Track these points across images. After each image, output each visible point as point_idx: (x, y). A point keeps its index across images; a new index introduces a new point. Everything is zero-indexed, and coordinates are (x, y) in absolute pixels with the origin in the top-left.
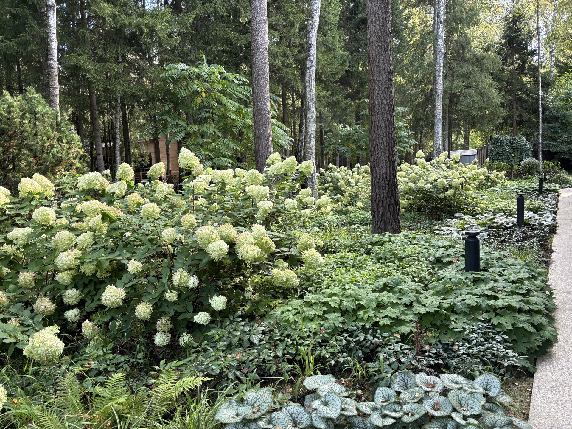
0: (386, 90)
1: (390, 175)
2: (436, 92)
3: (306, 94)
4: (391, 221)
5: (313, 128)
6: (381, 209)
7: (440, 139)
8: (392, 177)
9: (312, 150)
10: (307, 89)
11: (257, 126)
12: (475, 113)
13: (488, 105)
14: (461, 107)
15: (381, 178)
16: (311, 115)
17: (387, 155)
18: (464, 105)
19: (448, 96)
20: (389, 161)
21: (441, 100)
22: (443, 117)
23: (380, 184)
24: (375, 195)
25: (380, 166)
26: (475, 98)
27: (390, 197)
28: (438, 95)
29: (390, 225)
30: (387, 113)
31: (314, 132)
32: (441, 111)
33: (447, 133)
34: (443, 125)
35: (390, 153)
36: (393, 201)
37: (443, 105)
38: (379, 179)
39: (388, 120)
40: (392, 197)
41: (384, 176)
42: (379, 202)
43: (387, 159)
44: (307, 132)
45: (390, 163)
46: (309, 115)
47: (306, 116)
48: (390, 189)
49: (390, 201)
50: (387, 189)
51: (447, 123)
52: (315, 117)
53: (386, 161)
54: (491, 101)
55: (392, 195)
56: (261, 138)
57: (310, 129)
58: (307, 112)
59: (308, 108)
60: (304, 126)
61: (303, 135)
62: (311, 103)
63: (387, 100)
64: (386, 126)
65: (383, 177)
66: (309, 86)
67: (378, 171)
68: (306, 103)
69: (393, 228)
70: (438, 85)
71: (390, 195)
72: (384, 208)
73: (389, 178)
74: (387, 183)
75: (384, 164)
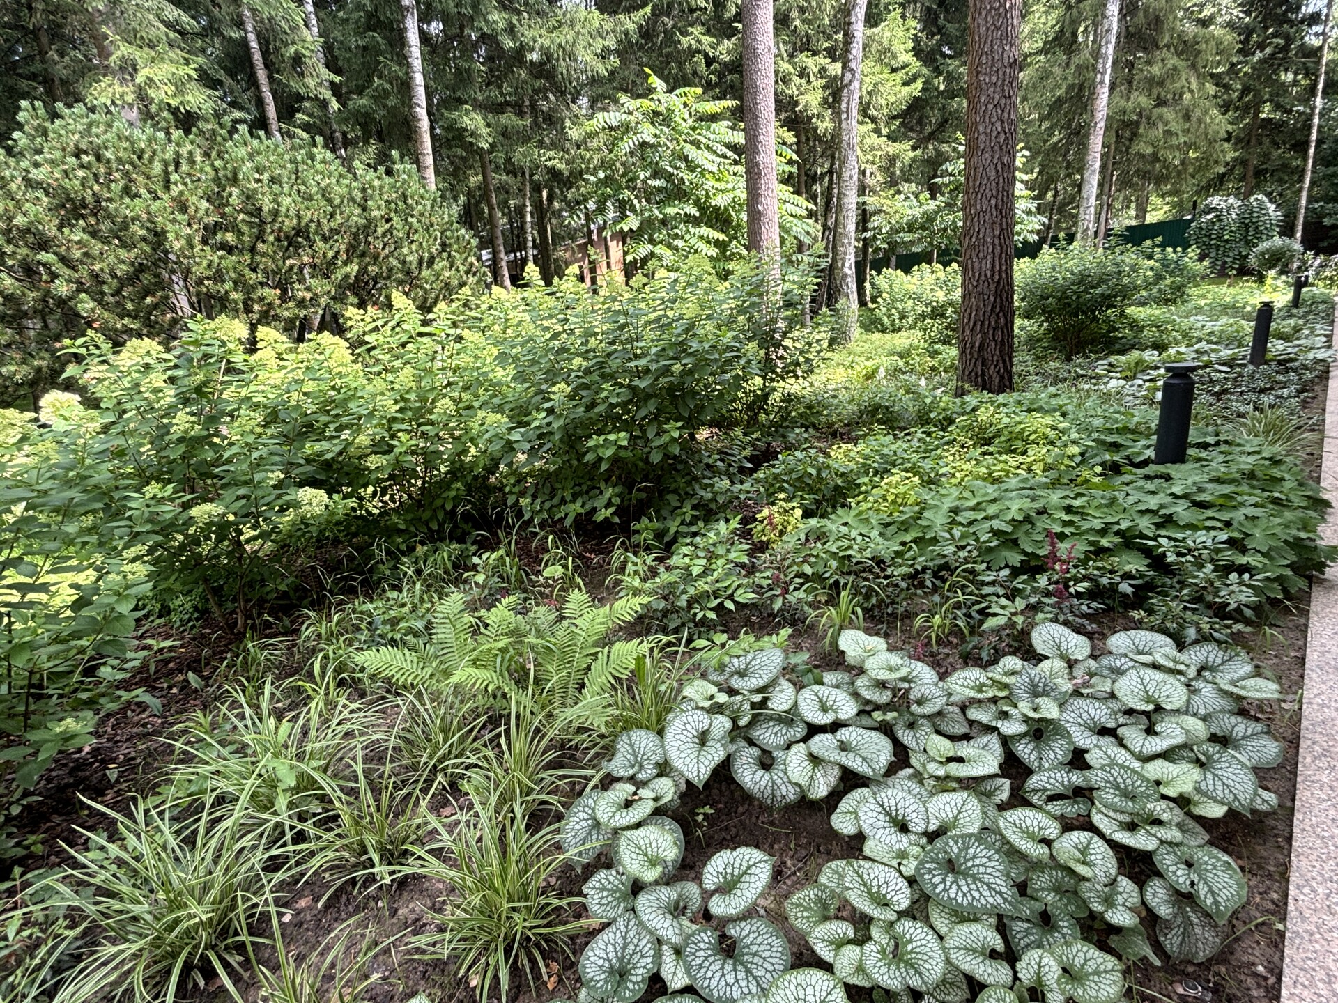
0: (1003, 101)
1: (1000, 271)
2: (1093, 116)
3: (840, 134)
4: (995, 358)
5: (851, 198)
6: (979, 336)
7: (1092, 210)
9: (850, 239)
12: (1168, 155)
13: (1197, 138)
14: (1139, 147)
15: (983, 278)
16: (848, 173)
17: (997, 233)
18: (1147, 143)
19: (1116, 125)
20: (1000, 244)
21: (1102, 132)
23: (979, 289)
24: (968, 310)
25: (981, 255)
26: (1174, 126)
27: (998, 315)
28: (1096, 123)
30: (1001, 149)
31: (853, 206)
32: (1098, 154)
35: (1002, 230)
36: (1002, 320)
38: (978, 281)
39: (1003, 164)
40: (1001, 315)
41: (989, 273)
42: (975, 324)
43: (997, 242)
48: (998, 299)
49: (996, 322)
50: (992, 298)
52: (856, 176)
53: (994, 245)
54: (1205, 129)
55: (1001, 310)
57: (846, 200)
58: (840, 168)
59: (843, 162)
60: (836, 201)
61: (832, 216)
62: (851, 151)
63: (1002, 122)
64: (998, 176)
65: (986, 275)
67: (976, 264)
68: (839, 159)
70: (1099, 101)
71: (998, 309)
72: (984, 334)
73: (997, 277)
74: (993, 286)
75: (990, 251)
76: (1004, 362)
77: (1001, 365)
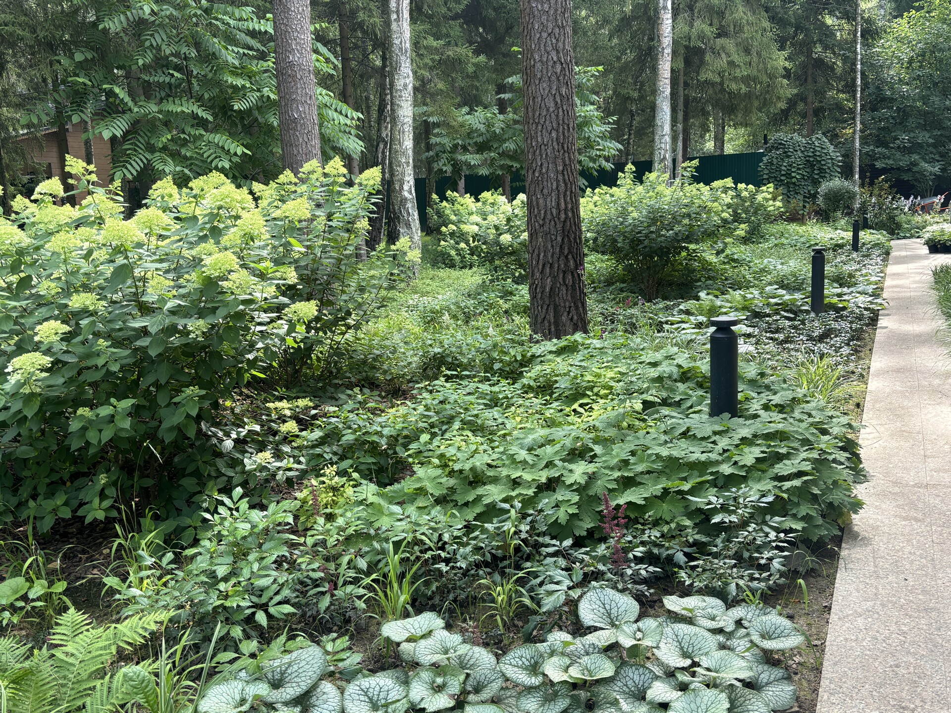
1: (566, 210)
2: (659, 41)
3: (391, 37)
4: (567, 304)
5: (406, 111)
6: (549, 280)
7: (668, 139)
8: (570, 214)
9: (407, 157)
10: (394, 26)
11: (286, 105)
12: (734, 87)
13: (759, 71)
14: (707, 75)
15: (549, 216)
16: (402, 82)
17: (560, 168)
18: (713, 72)
19: (682, 51)
20: (564, 180)
21: (669, 58)
22: (672, 94)
23: (546, 228)
24: (536, 251)
25: (545, 191)
26: (735, 58)
28: (663, 49)
29: (565, 314)
30: (558, 79)
31: (409, 120)
32: (668, 81)
33: (680, 126)
34: (674, 110)
35: (565, 165)
36: (572, 263)
37: (672, 70)
38: (544, 219)
39: (561, 95)
40: (570, 257)
41: (554, 211)
42: (544, 266)
43: (560, 178)
44: (394, 120)
45: (566, 185)
46: (399, 83)
47: (392, 84)
48: (566, 240)
49: (566, 265)
50: (559, 239)
51: (681, 106)
52: (410, 87)
53: (558, 181)
54: (764, 63)
55: (570, 252)
56: (295, 130)
57: (401, 112)
58: (393, 76)
59: (396, 68)
60: (389, 107)
61: (386, 127)
62: (403, 58)
63: (558, 52)
64: (557, 108)
65: (552, 213)
66: (398, 20)
67: (541, 201)
68: (391, 57)
69: (572, 319)
70: (664, 27)
71: (566, 252)
72: (555, 278)
73: (563, 216)
74: (560, 226)
75: (554, 187)
76: (577, 308)
77: (573, 312)
